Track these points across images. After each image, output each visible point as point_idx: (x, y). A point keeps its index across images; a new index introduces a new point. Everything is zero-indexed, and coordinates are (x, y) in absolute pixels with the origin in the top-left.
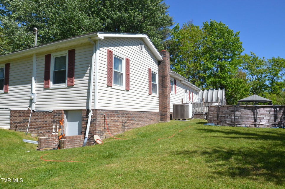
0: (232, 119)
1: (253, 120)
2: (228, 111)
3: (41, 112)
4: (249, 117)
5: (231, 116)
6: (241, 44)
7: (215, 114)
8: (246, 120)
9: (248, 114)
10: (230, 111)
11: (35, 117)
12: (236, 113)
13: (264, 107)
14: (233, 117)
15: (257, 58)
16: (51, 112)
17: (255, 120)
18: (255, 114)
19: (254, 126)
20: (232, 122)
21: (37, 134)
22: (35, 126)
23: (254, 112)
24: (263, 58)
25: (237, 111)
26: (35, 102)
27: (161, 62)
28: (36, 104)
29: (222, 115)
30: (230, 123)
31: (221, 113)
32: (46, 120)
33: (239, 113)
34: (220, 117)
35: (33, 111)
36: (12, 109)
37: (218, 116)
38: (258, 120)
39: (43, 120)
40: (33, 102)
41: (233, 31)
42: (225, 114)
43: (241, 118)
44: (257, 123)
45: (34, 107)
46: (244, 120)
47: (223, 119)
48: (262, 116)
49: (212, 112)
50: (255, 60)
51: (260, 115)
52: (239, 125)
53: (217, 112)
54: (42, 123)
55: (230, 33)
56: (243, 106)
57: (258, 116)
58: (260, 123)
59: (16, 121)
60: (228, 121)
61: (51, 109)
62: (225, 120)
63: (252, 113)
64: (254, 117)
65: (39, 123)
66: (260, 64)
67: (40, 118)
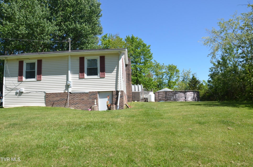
0: (174, 98)
1: (184, 98)
2: (172, 94)
3: (78, 93)
4: (183, 97)
5: (174, 96)
6: (152, 54)
7: (164, 96)
8: (181, 98)
9: (182, 95)
10: (173, 94)
11: (72, 97)
12: (176, 95)
13: (189, 92)
14: (175, 97)
15: (159, 64)
16: (88, 93)
17: (186, 98)
18: (186, 95)
19: (185, 101)
20: (174, 99)
21: (74, 107)
22: (72, 102)
23: (185, 94)
24: (163, 64)
25: (177, 93)
26: (71, 87)
27: (127, 65)
28: (71, 88)
29: (168, 96)
30: (173, 100)
31: (167, 95)
32: (83, 98)
33: (178, 95)
34: (167, 98)
35: (70, 93)
36: (46, 92)
37: (166, 97)
38: (187, 98)
39: (80, 98)
40: (70, 87)
41: (147, 45)
42: (170, 96)
43: (179, 97)
44: (186, 100)
45: (70, 90)
46: (180, 98)
47: (169, 98)
48: (188, 96)
49: (162, 95)
50: (157, 66)
51: (188, 95)
52: (178, 101)
53: (165, 95)
54: (80, 100)
55: (144, 46)
56: (180, 91)
57: (187, 96)
58: (188, 100)
59: (53, 100)
60: (172, 99)
61: (87, 91)
62: (170, 99)
63: (184, 95)
64: (185, 97)
65: (77, 100)
66: (161, 68)
67: (77, 97)
